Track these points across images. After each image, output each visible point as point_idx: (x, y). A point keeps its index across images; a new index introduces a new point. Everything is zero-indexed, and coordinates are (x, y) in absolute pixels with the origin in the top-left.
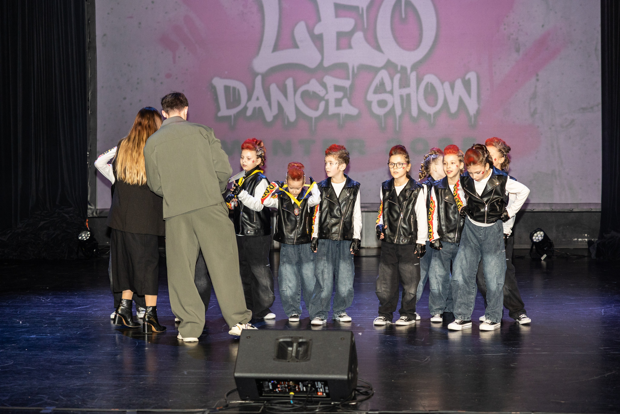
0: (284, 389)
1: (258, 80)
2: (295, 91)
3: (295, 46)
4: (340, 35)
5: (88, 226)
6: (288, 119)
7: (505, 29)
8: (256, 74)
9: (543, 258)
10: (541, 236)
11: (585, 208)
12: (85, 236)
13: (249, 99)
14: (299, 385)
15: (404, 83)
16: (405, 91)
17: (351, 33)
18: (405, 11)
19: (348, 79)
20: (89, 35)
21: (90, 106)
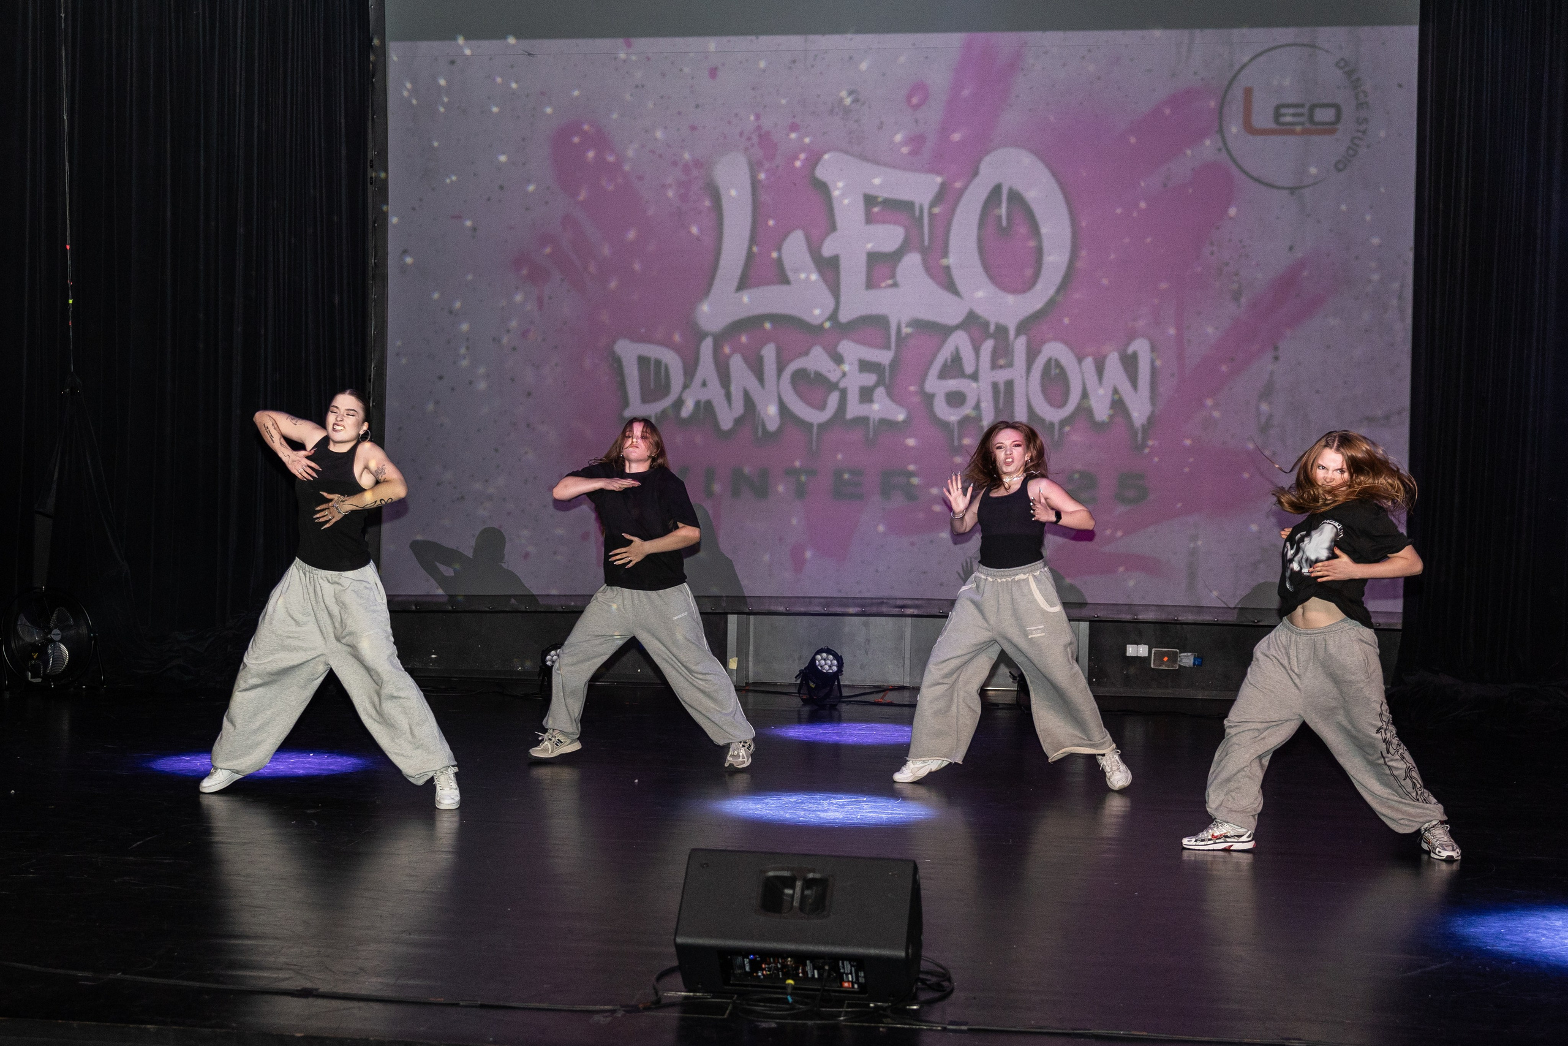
1: (707, 348)
2: (780, 370)
3: (784, 280)
4: (874, 258)
6: (764, 426)
7: (1212, 253)
8: (701, 335)
13: (687, 384)
15: (1002, 359)
16: (1002, 376)
17: (896, 257)
18: (1008, 213)
19: (888, 348)
20: (375, 250)
21: (373, 390)
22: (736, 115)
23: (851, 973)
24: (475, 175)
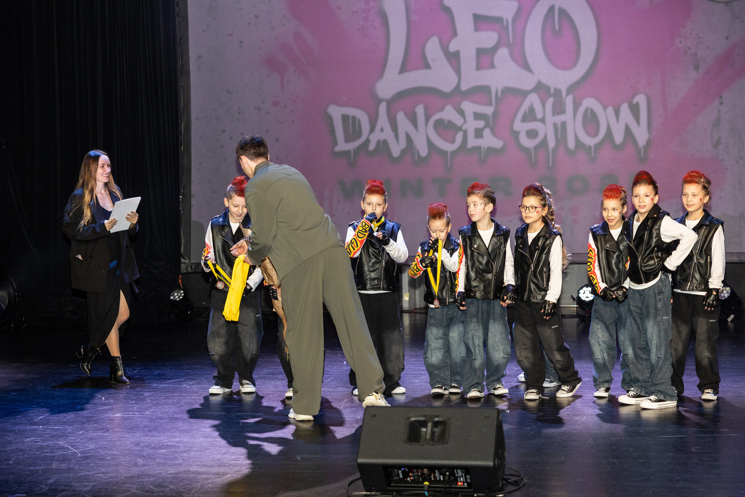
0: (417, 477)
1: (383, 108)
2: (427, 120)
3: (427, 66)
4: (480, 52)
5: (181, 284)
6: (418, 153)
7: (681, 42)
8: (380, 101)
9: (729, 319)
10: (728, 293)
12: (177, 296)
13: (372, 130)
14: (435, 473)
15: (558, 109)
16: (559, 119)
17: (493, 50)
18: (559, 22)
19: (490, 104)
20: (181, 56)
21: (183, 140)
23: (462, 477)
24: (240, 9)
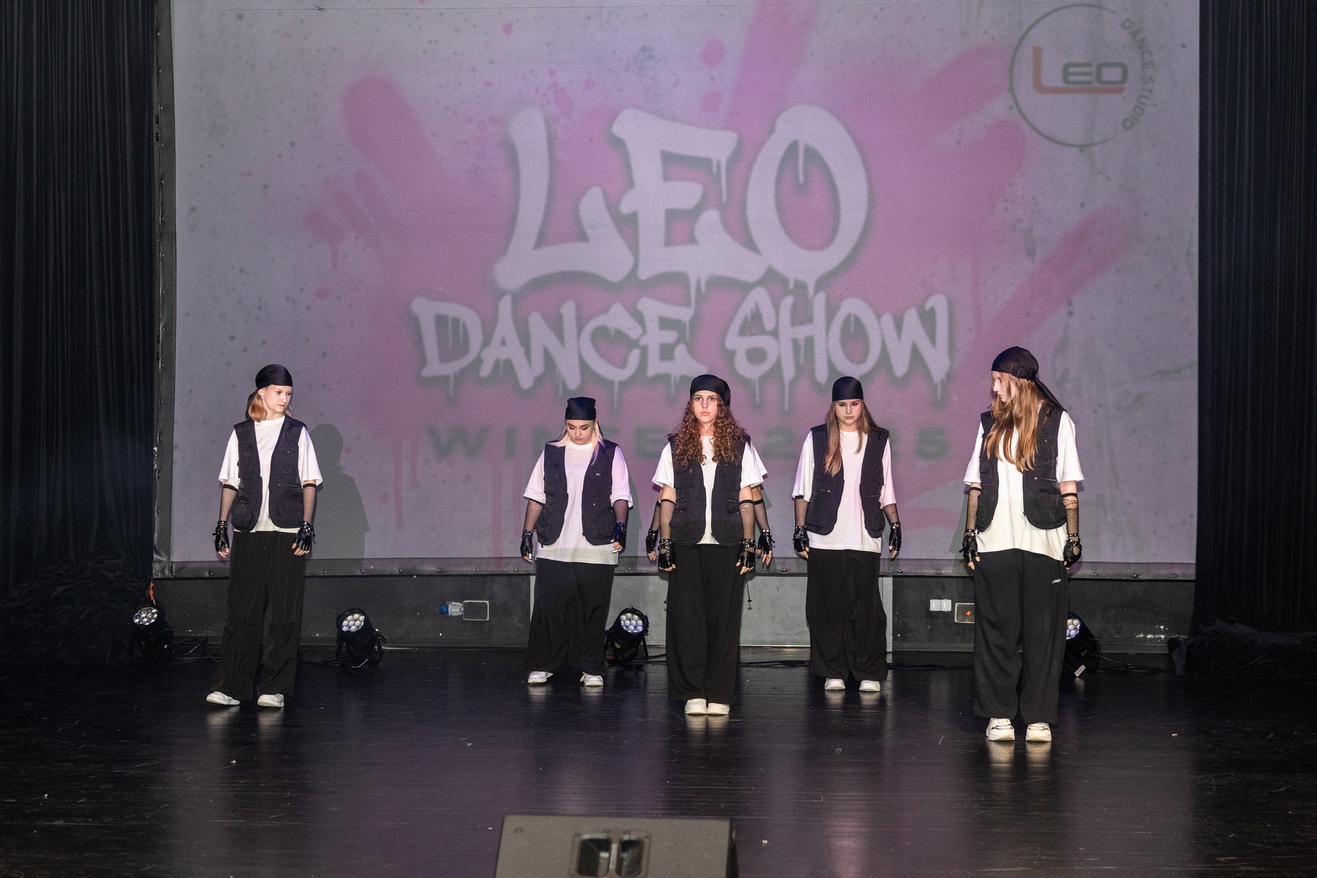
1: (505, 306)
2: (580, 329)
3: (583, 237)
4: (672, 215)
5: (152, 598)
6: (564, 384)
7: (1006, 210)
8: (501, 294)
9: (1078, 674)
10: (1075, 629)
11: (1164, 573)
12: (146, 617)
13: (486, 343)
15: (802, 316)
16: (802, 332)
17: (693, 214)
18: (805, 170)
19: (688, 305)
20: (162, 208)
21: (161, 352)
22: (532, 71)
24: (265, 131)
